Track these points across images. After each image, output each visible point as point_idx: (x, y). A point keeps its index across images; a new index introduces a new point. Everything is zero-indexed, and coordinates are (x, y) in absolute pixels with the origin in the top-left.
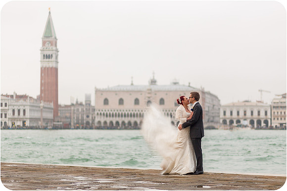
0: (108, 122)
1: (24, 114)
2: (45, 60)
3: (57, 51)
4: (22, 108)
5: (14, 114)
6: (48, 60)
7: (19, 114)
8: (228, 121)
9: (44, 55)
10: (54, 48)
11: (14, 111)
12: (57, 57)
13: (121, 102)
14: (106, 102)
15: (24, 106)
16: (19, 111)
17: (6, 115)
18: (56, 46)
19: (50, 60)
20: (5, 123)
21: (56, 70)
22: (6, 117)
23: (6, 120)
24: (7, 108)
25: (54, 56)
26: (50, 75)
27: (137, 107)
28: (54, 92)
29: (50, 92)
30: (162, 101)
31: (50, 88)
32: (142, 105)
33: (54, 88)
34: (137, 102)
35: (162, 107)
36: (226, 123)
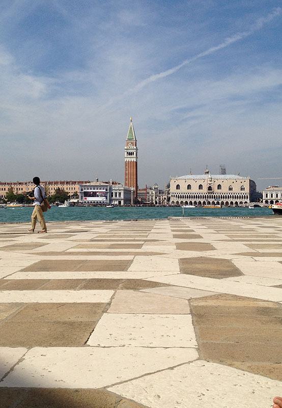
0: (180, 202)
1: (120, 196)
2: (128, 156)
3: (137, 149)
4: (118, 192)
5: (112, 196)
6: (130, 156)
7: (116, 196)
8: (269, 201)
9: (127, 153)
10: (135, 148)
11: (112, 194)
13: (189, 187)
14: (178, 187)
15: (120, 190)
16: (116, 194)
18: (136, 146)
19: (132, 156)
25: (135, 153)
26: (132, 167)
27: (201, 191)
28: (135, 180)
29: (132, 180)
30: (219, 187)
31: (132, 177)
32: (205, 190)
33: (135, 177)
34: (201, 187)
35: (219, 191)
36: (268, 203)
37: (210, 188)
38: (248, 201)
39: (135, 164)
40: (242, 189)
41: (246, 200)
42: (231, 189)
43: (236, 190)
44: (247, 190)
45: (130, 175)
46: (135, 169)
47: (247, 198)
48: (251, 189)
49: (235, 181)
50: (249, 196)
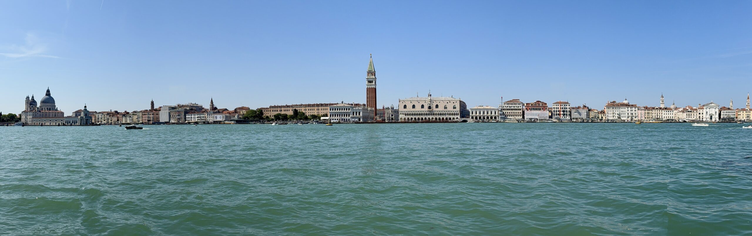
0: (407, 118)
1: (359, 114)
7: (356, 115)
9: (368, 81)
11: (353, 113)
12: (375, 82)
14: (405, 107)
15: (359, 110)
16: (356, 113)
17: (349, 115)
18: (375, 76)
19: (372, 84)
20: (349, 119)
21: (375, 89)
22: (349, 116)
24: (350, 111)
25: (374, 82)
26: (372, 92)
27: (423, 109)
28: (374, 102)
29: (372, 102)
30: (437, 106)
31: (372, 100)
32: (426, 109)
33: (374, 100)
34: (423, 106)
35: (437, 109)
36: (473, 119)
37: (430, 107)
38: (459, 117)
39: (374, 89)
40: (454, 108)
41: (457, 116)
42: (445, 108)
43: (450, 108)
44: (458, 108)
45: (370, 98)
46: (374, 94)
47: (458, 115)
48: (462, 108)
49: (448, 102)
50: (459, 113)
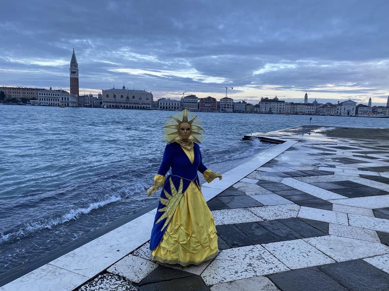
0: (109, 105)
2: (72, 74)
4: (67, 97)
5: (62, 100)
7: (65, 100)
11: (62, 98)
12: (78, 73)
14: (107, 96)
16: (65, 98)
17: (58, 100)
18: (77, 67)
19: (75, 74)
20: (58, 104)
21: (78, 79)
23: (59, 102)
27: (122, 99)
28: (77, 89)
30: (134, 97)
37: (128, 98)
38: (150, 106)
40: (147, 99)
42: (140, 99)
43: (144, 99)
44: (150, 100)
46: (77, 83)
49: (143, 94)
